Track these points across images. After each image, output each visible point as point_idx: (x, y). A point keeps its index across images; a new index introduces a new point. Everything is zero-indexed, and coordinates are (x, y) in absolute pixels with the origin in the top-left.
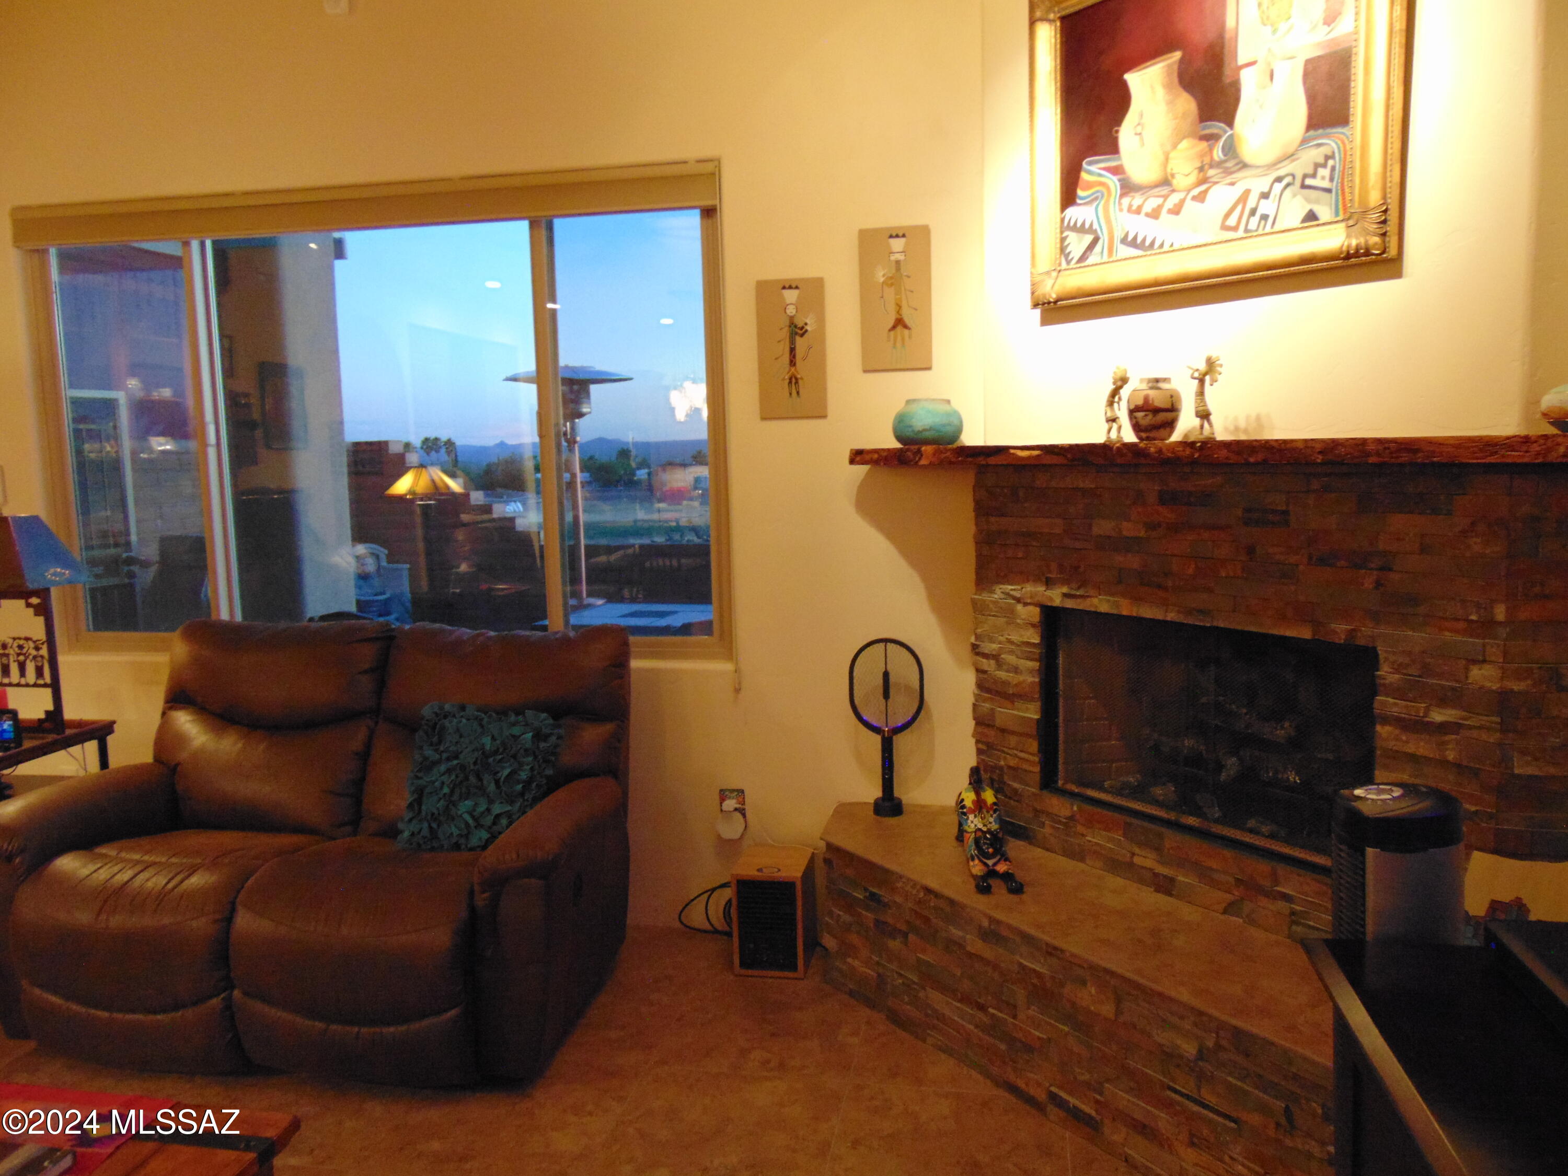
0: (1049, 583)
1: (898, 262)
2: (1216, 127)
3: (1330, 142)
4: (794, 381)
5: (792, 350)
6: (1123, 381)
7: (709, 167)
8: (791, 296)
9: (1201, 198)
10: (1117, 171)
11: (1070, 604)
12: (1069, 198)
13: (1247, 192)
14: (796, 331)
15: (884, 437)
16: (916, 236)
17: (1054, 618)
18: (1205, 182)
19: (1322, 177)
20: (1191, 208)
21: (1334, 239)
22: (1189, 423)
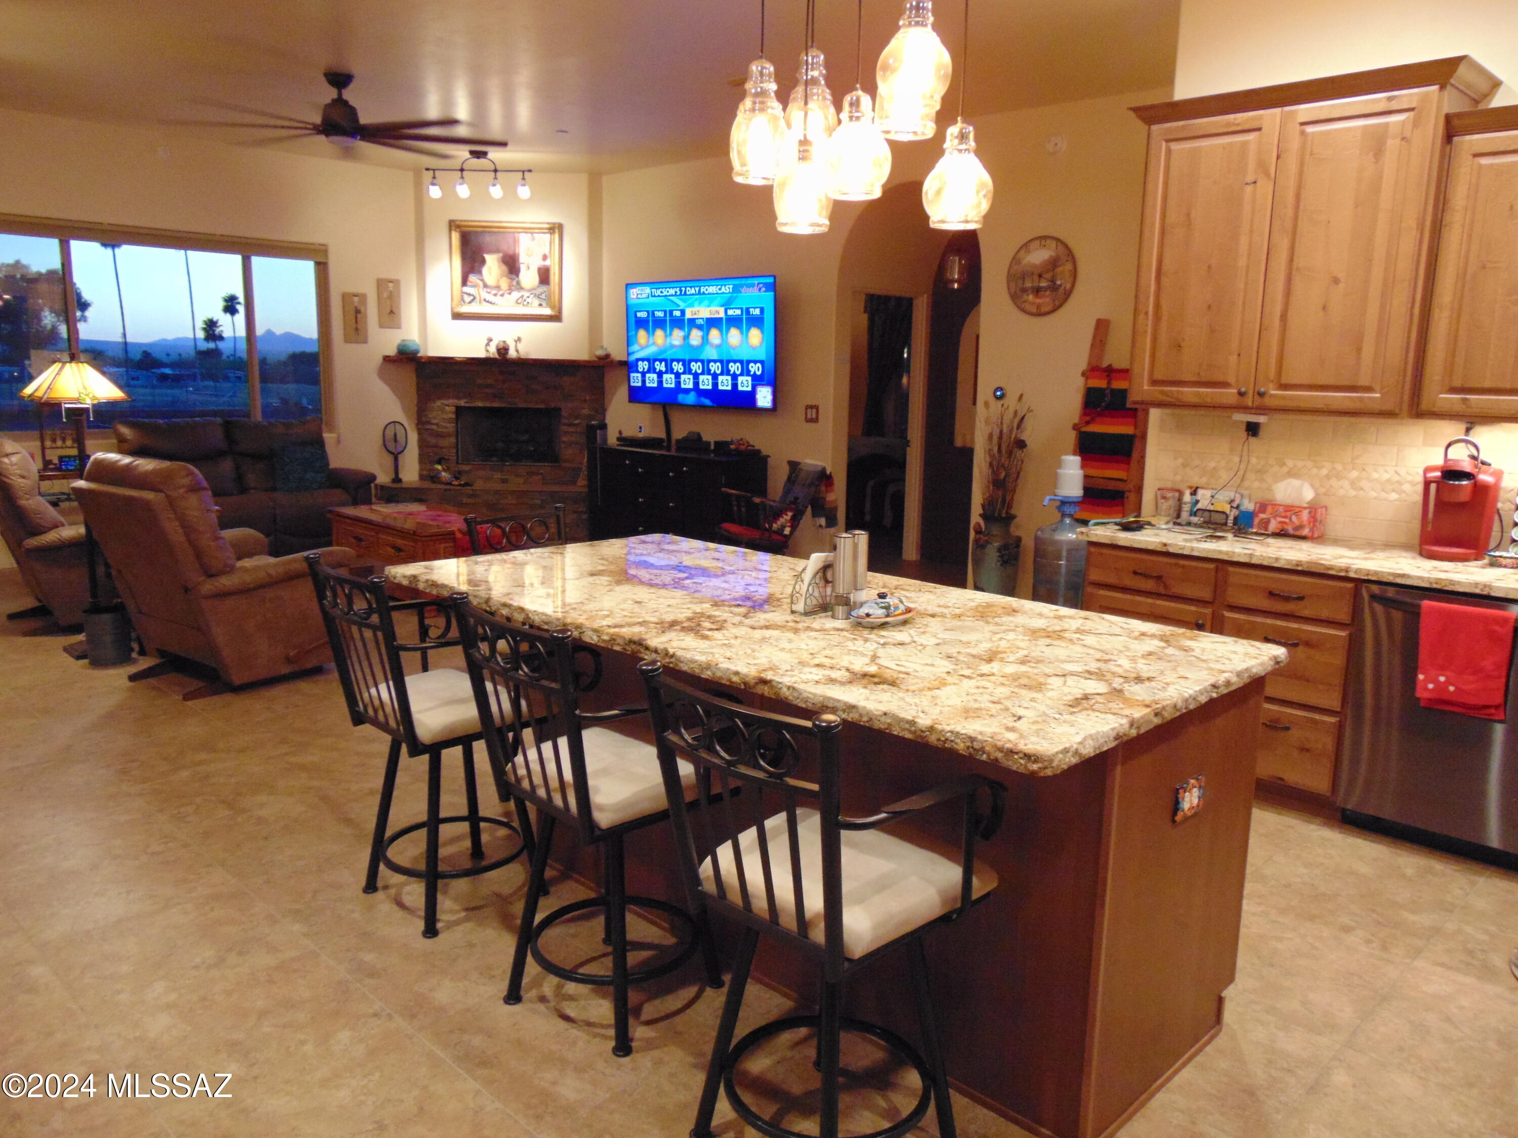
0: (459, 398)
1: (391, 292)
2: (514, 276)
3: (544, 288)
4: (357, 329)
5: (356, 318)
6: (490, 340)
7: (323, 248)
8: (356, 299)
9: (510, 294)
10: (482, 280)
11: (467, 405)
12: (464, 282)
13: (522, 297)
14: (358, 311)
15: (392, 351)
16: (396, 283)
17: (459, 410)
18: (510, 290)
19: (543, 296)
20: (506, 296)
21: (547, 311)
22: (512, 354)
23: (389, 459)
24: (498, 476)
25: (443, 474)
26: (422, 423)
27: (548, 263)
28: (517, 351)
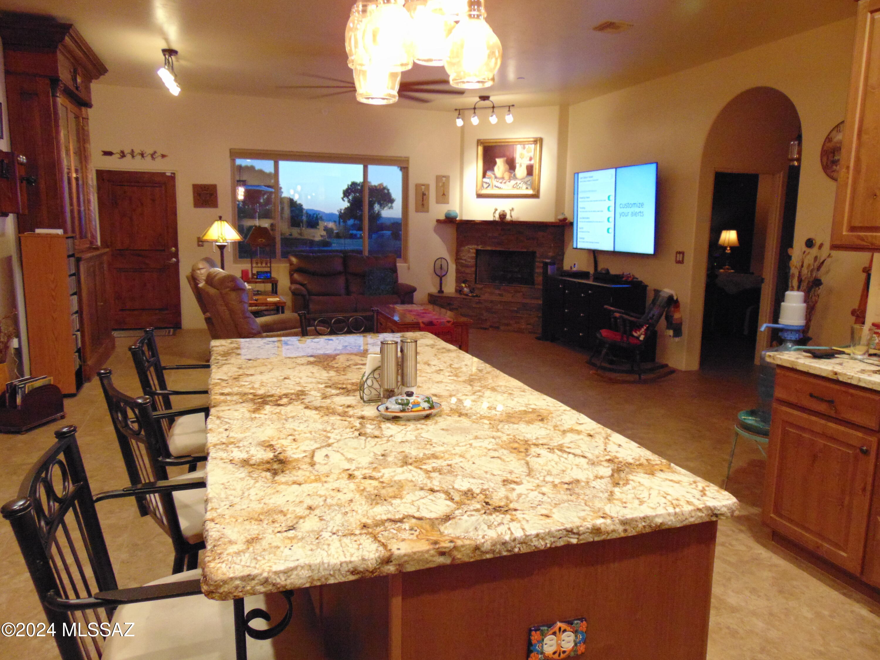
0: (478, 245)
1: (443, 182)
2: (512, 171)
3: (530, 178)
4: (423, 205)
5: (423, 198)
6: (496, 210)
7: (406, 159)
8: (423, 187)
9: (509, 182)
10: (494, 174)
11: (482, 249)
12: (484, 176)
13: (517, 183)
14: (424, 194)
15: (442, 217)
16: (447, 177)
17: (478, 252)
18: (510, 180)
19: (529, 183)
20: (507, 183)
21: (530, 192)
22: (508, 218)
23: (438, 279)
24: (497, 292)
25: (465, 289)
26: (458, 259)
27: (532, 162)
28: (511, 216)
